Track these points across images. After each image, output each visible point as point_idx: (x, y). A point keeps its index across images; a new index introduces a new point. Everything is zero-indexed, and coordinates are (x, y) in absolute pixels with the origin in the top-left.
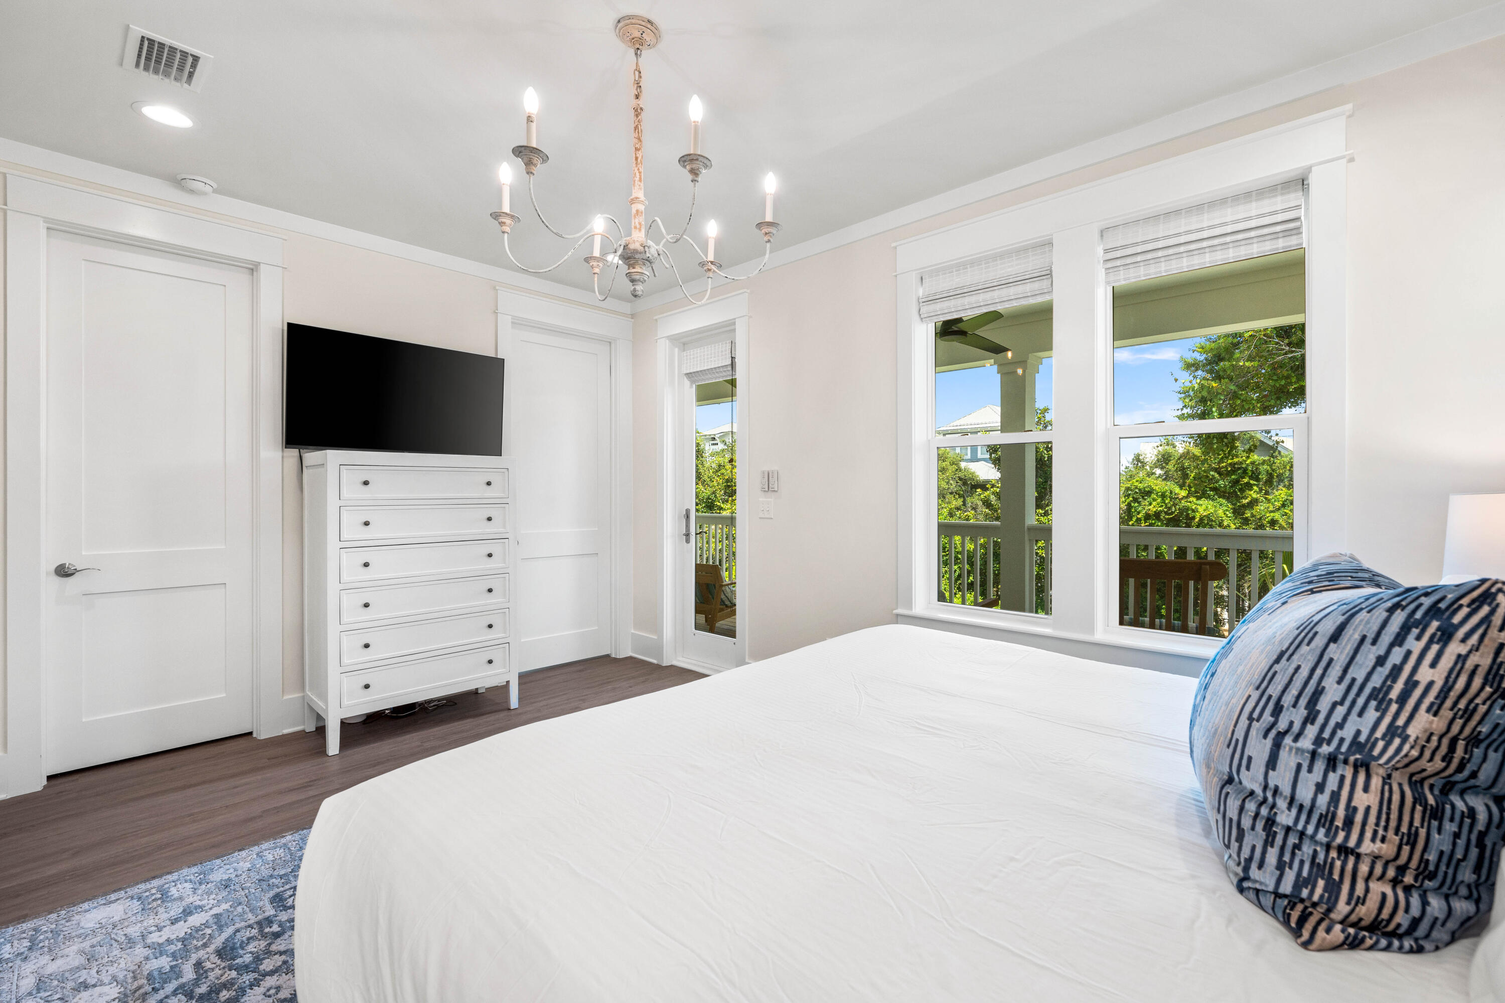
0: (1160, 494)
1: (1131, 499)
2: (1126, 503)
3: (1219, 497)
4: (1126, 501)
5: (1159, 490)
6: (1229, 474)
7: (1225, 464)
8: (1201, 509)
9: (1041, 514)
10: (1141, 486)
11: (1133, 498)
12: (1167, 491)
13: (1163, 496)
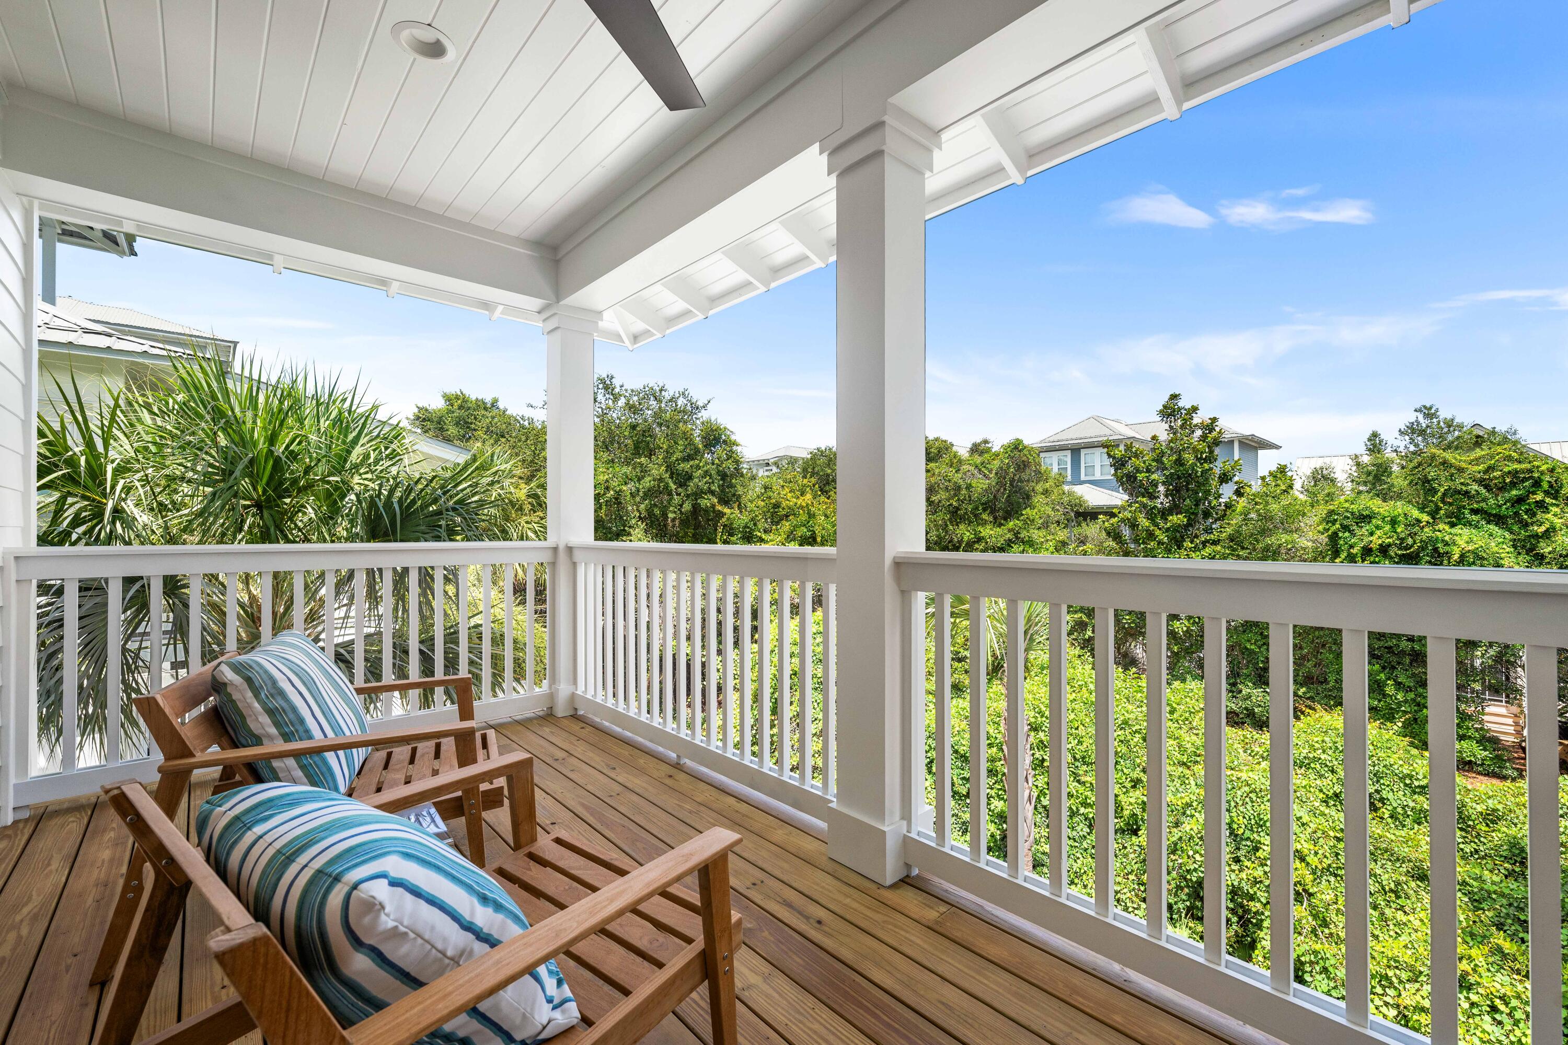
0: (1389, 519)
1: (1338, 526)
2: (1330, 533)
3: (1488, 522)
4: (1329, 529)
5: (1387, 514)
6: (1503, 488)
7: (1499, 473)
8: (1461, 542)
9: (1190, 548)
10: (1354, 508)
11: (1341, 525)
12: (1399, 515)
13: (1394, 522)
